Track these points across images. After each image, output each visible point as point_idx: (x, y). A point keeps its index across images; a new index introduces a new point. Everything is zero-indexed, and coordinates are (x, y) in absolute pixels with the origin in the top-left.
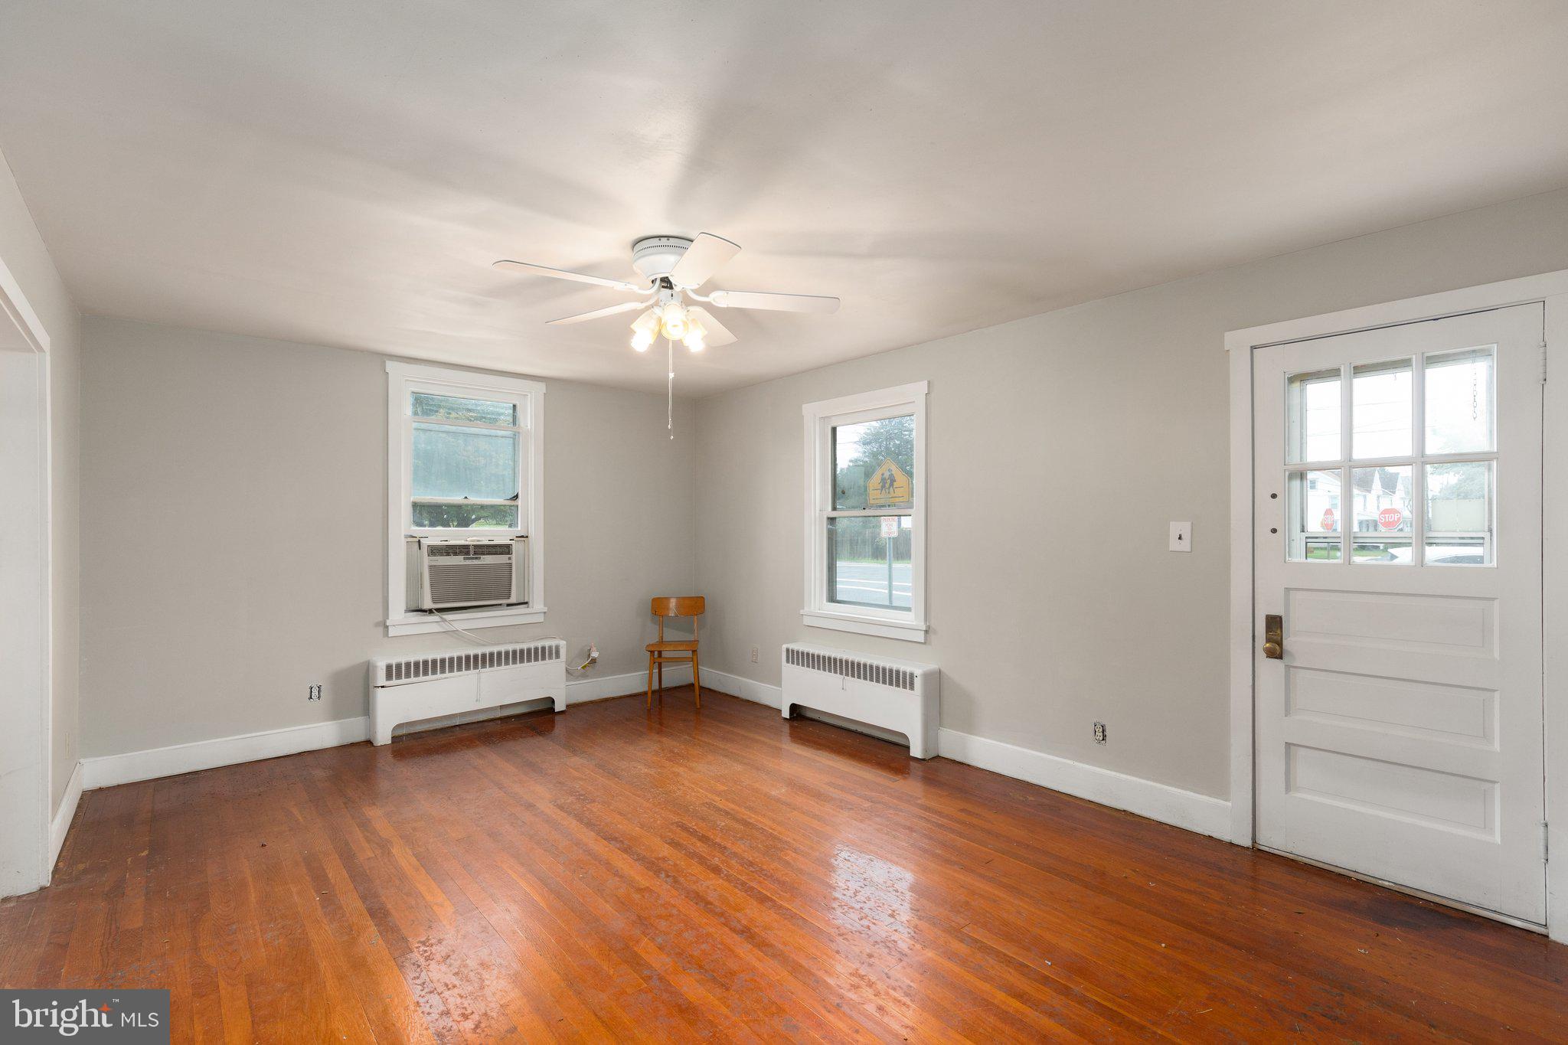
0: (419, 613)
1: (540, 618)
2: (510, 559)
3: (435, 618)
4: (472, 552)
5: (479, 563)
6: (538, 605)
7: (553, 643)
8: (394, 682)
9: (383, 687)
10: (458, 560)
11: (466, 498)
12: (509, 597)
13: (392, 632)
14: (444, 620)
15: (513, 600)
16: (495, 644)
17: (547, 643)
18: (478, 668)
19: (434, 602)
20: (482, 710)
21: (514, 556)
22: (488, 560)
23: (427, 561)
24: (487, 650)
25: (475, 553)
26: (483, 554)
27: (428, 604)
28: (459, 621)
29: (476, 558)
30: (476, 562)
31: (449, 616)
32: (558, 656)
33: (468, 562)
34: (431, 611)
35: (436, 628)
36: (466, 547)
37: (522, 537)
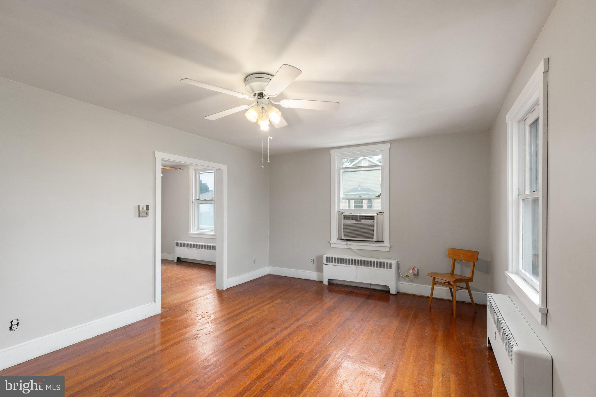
0: (341, 240)
1: (388, 250)
2: (373, 222)
3: (345, 243)
4: (358, 218)
5: (361, 223)
6: (387, 243)
7: (389, 261)
8: (328, 263)
9: (325, 264)
10: (353, 221)
11: (360, 197)
12: (373, 238)
13: (332, 246)
14: (347, 244)
15: (375, 239)
16: (366, 257)
17: (386, 261)
18: (356, 265)
19: (345, 237)
20: (363, 283)
21: (375, 221)
22: (364, 222)
23: (343, 221)
24: (363, 259)
25: (360, 219)
26: (363, 219)
27: (343, 238)
28: (354, 245)
29: (360, 221)
30: (359, 222)
31: (349, 243)
32: (391, 268)
33: (357, 222)
34: (343, 240)
35: (346, 247)
36: (356, 216)
37: (381, 213)
